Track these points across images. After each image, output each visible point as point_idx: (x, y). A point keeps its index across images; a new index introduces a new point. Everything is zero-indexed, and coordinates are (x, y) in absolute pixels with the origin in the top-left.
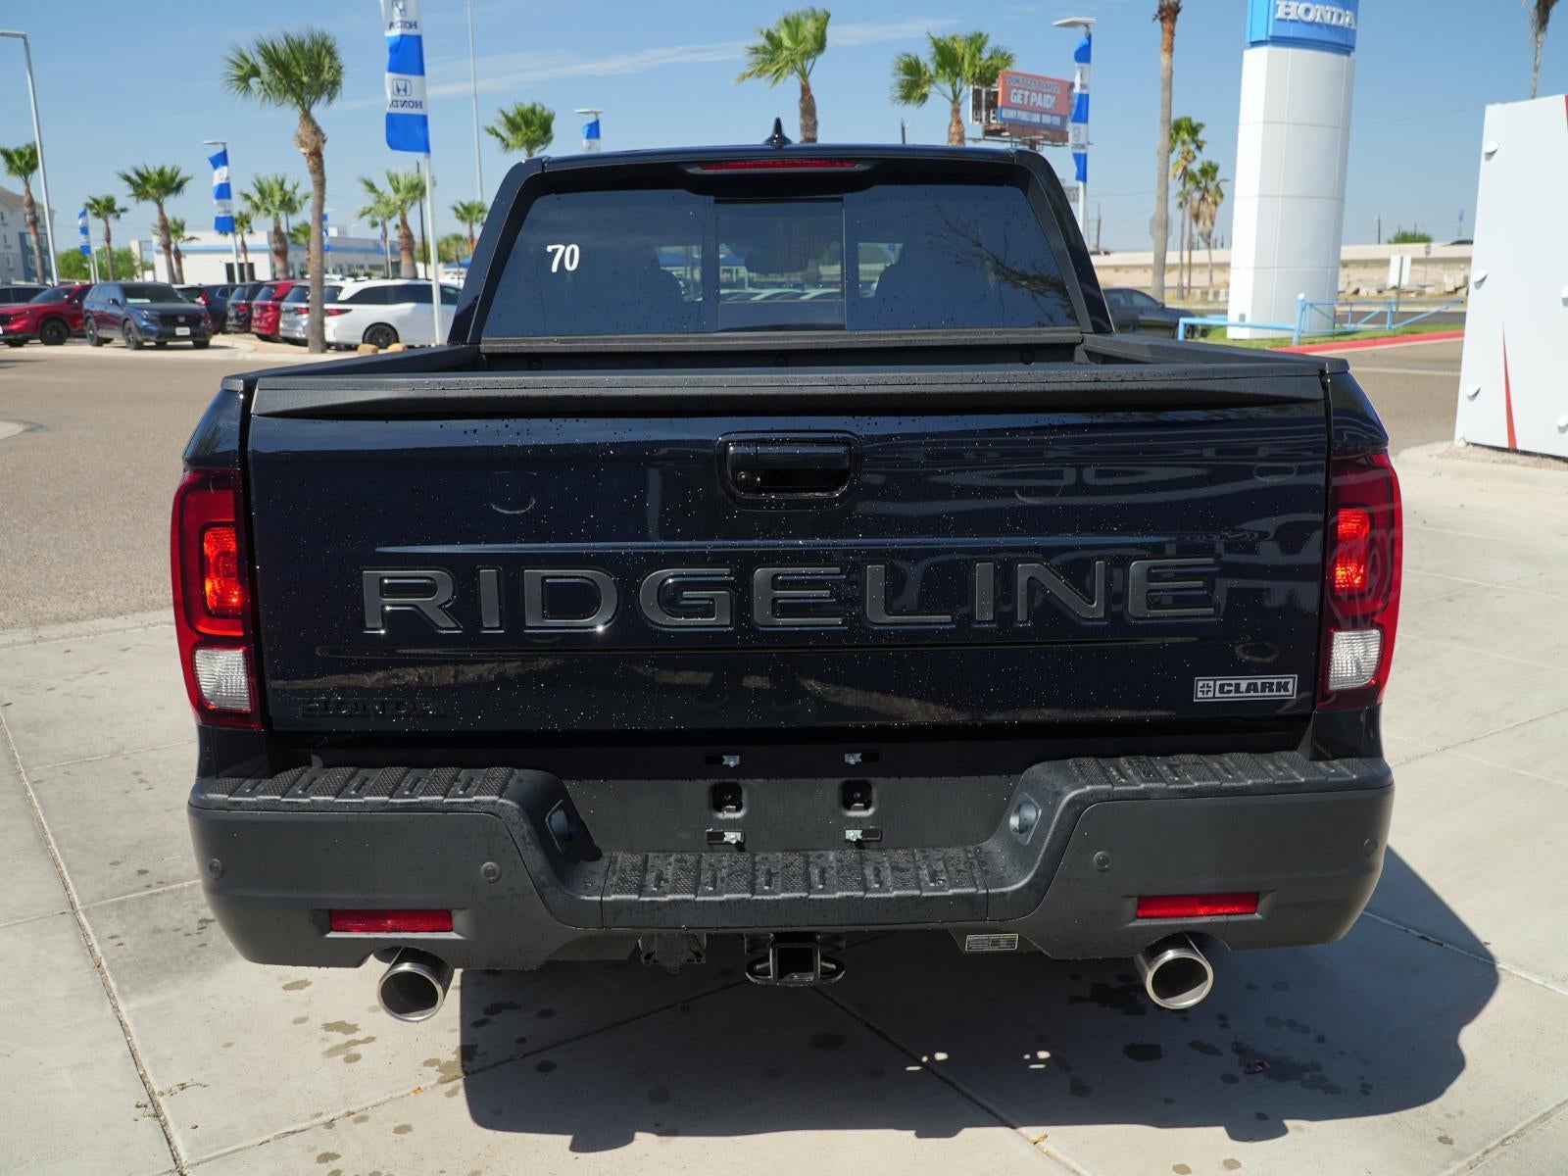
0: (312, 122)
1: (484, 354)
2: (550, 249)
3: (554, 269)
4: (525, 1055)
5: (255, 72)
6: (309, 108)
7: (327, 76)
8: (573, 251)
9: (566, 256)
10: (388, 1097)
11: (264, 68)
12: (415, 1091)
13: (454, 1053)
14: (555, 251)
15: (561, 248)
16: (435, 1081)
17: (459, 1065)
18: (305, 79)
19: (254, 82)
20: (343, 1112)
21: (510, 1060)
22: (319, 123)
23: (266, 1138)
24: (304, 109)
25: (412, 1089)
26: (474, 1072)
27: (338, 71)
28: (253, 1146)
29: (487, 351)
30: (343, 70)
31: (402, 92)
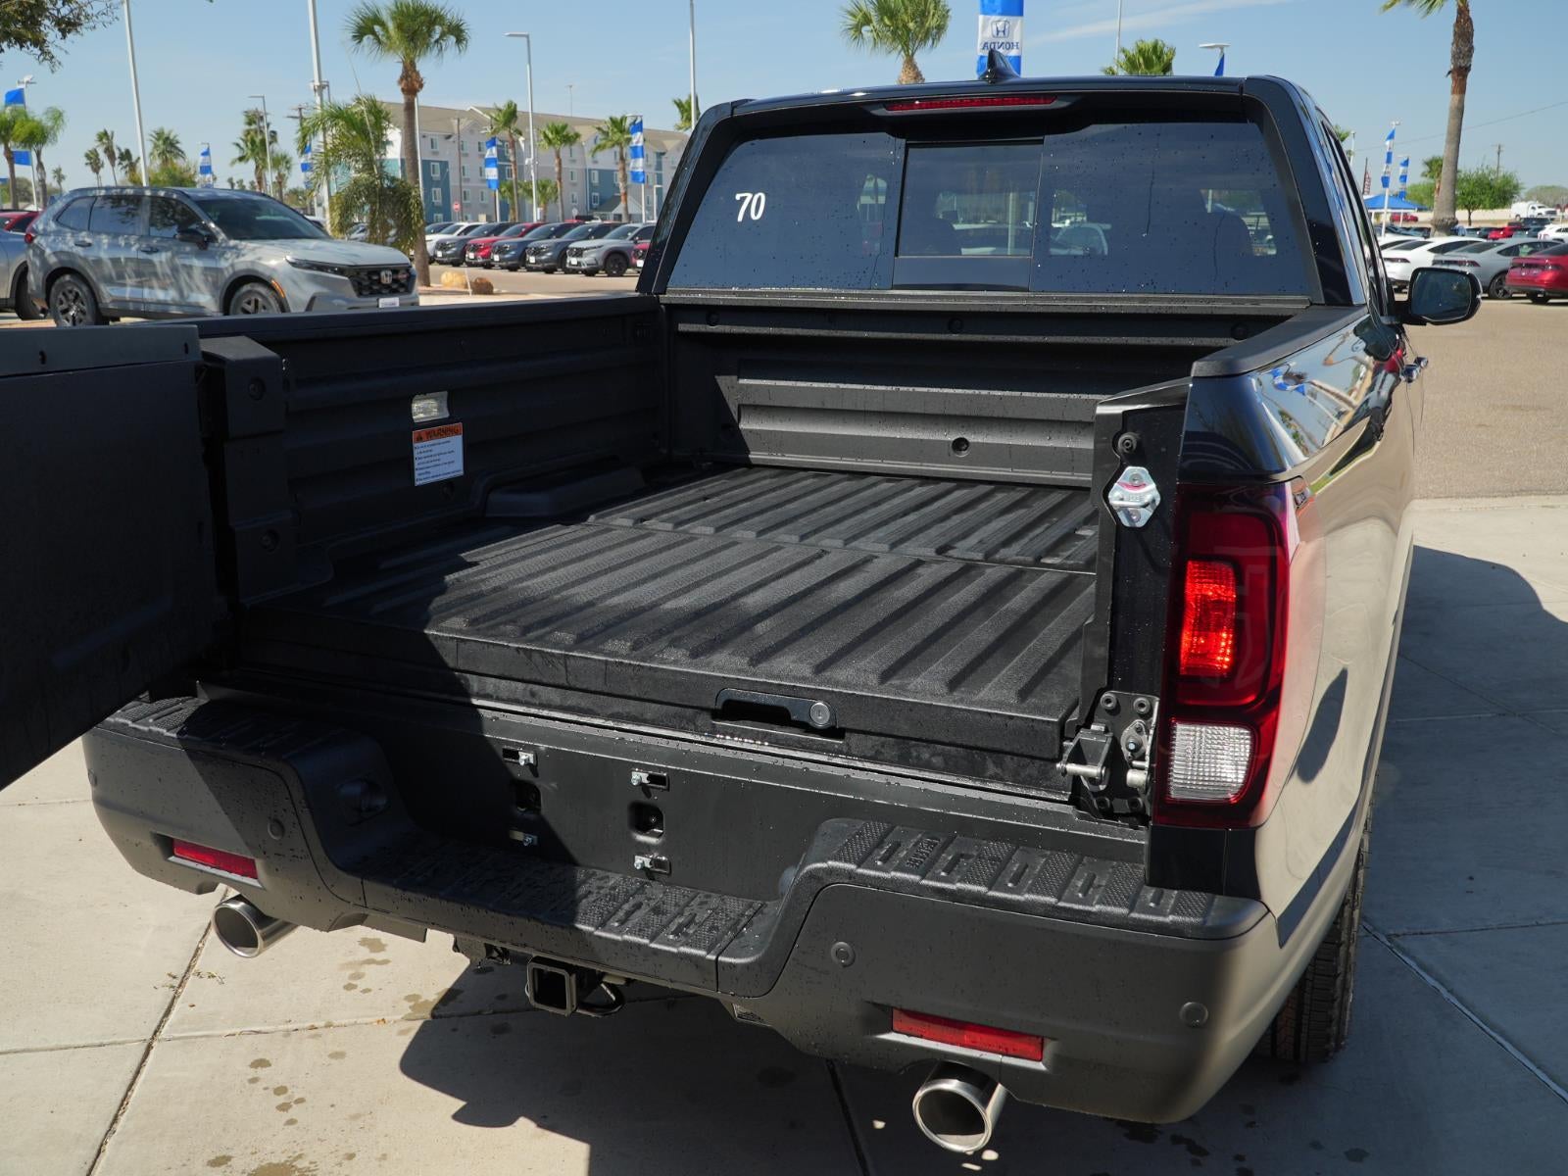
0: (915, 67)
1: (665, 304)
2: (738, 197)
3: (740, 218)
4: (494, 1013)
5: (867, 21)
6: (913, 54)
7: (932, 22)
8: (759, 199)
9: (753, 204)
10: (352, 1021)
11: (874, 18)
12: (378, 1022)
13: (438, 994)
14: (743, 199)
15: (749, 196)
16: (400, 1017)
17: (432, 1006)
18: (911, 25)
19: (865, 29)
20: (308, 1025)
21: (479, 1013)
22: (920, 67)
23: (233, 1031)
24: (907, 55)
25: (377, 1018)
26: (441, 1017)
27: (945, 16)
28: (220, 1036)
29: (665, 302)
30: (950, 13)
31: (1001, 34)
